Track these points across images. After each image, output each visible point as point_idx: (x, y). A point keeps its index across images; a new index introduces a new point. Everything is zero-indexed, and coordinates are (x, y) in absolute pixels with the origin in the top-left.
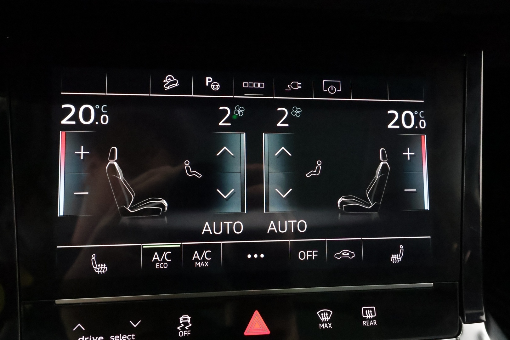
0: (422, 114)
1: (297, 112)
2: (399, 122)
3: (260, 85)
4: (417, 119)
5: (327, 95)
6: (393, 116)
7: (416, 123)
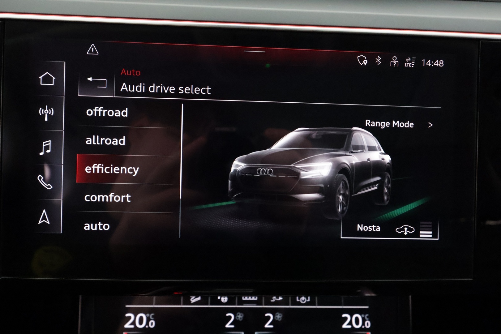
0: (368, 317)
1: (279, 316)
2: (350, 323)
3: (254, 298)
4: (364, 320)
5: (299, 304)
6: (346, 319)
7: (363, 324)
